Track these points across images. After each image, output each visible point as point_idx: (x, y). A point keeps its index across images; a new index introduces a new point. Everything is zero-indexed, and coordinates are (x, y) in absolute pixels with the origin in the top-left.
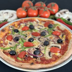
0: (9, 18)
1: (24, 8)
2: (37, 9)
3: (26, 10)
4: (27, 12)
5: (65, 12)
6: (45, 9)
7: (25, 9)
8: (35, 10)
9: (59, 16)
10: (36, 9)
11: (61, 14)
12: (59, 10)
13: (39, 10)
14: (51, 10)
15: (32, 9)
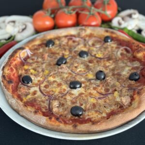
0: (19, 32)
1: (48, 11)
2: (74, 13)
3: (51, 14)
4: (54, 18)
5: (130, 16)
6: (90, 11)
7: (50, 12)
8: (71, 13)
9: (120, 24)
10: (72, 11)
11: (123, 19)
12: (119, 12)
13: (78, 14)
14: (102, 12)
15: (64, 12)
